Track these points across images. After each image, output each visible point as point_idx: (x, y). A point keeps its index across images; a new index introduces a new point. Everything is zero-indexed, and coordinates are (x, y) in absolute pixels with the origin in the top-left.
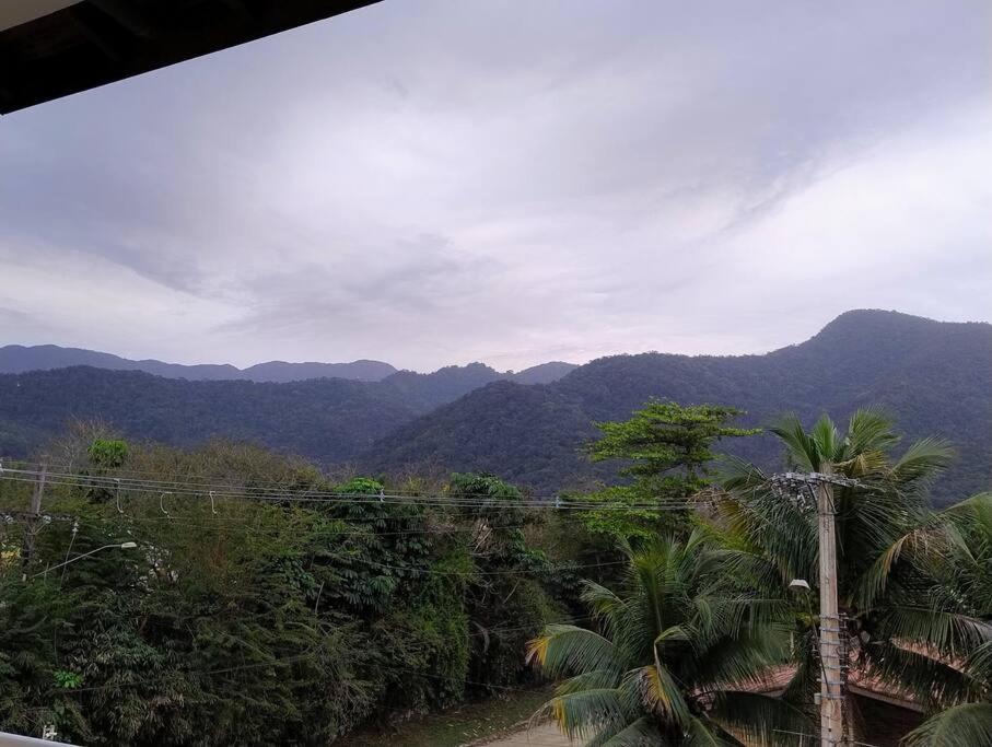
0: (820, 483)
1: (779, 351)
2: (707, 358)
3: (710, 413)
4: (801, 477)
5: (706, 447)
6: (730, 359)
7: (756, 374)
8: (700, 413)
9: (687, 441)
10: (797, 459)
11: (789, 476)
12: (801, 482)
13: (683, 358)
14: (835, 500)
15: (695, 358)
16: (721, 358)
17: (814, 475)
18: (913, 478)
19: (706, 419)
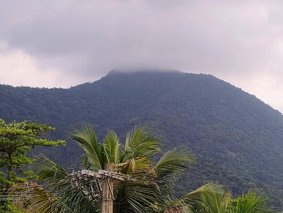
0: (104, 178)
1: (79, 86)
2: (27, 89)
3: (27, 128)
4: (91, 174)
5: (23, 153)
6: (44, 90)
7: (62, 102)
8: (20, 128)
9: (9, 149)
10: (91, 160)
11: (83, 172)
12: (92, 177)
13: (9, 87)
14: (114, 191)
15: (18, 88)
16: (37, 89)
17: (101, 172)
18: (165, 175)
19: (25, 132)
